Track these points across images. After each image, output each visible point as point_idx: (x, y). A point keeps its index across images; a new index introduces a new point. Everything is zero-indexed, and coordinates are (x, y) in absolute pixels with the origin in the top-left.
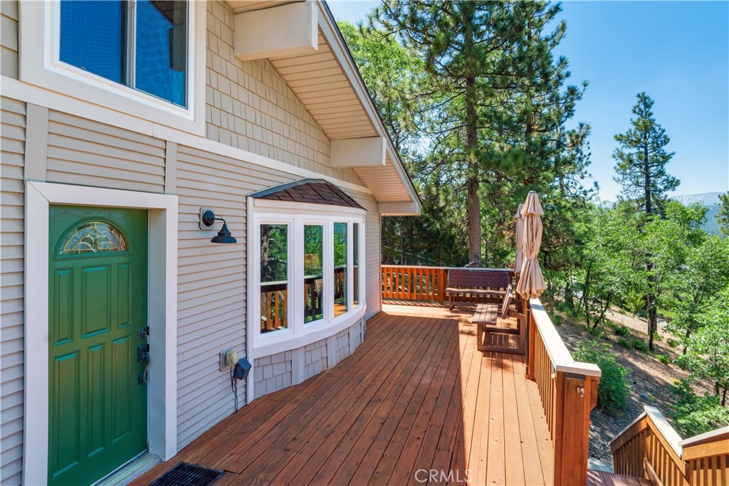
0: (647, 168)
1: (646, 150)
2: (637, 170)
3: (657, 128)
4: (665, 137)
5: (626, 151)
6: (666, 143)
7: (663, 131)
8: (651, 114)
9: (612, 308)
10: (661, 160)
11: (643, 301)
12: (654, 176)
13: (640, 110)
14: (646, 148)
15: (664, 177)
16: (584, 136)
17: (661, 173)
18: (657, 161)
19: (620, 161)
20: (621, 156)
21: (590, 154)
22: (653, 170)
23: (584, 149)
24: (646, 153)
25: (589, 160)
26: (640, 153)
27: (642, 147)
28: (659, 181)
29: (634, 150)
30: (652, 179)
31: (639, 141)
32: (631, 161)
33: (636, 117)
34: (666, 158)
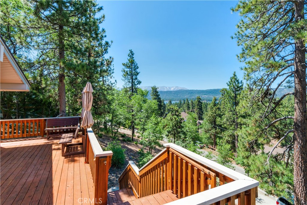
0: (132, 77)
1: (132, 70)
2: (129, 77)
3: (135, 63)
4: (137, 66)
5: (126, 70)
6: (138, 68)
7: (137, 64)
8: (133, 58)
9: (121, 127)
10: (136, 74)
11: (131, 124)
12: (134, 79)
13: (130, 56)
14: (132, 69)
15: (137, 80)
16: (111, 62)
17: (136, 79)
18: (135, 74)
19: (124, 73)
20: (124, 71)
21: (114, 69)
22: (134, 77)
23: (112, 67)
24: (132, 71)
25: (113, 71)
26: (130, 71)
27: (131, 69)
28: (136, 81)
29: (128, 70)
30: (134, 80)
31: (130, 67)
32: (127, 73)
33: (129, 58)
34: (138, 74)
